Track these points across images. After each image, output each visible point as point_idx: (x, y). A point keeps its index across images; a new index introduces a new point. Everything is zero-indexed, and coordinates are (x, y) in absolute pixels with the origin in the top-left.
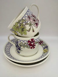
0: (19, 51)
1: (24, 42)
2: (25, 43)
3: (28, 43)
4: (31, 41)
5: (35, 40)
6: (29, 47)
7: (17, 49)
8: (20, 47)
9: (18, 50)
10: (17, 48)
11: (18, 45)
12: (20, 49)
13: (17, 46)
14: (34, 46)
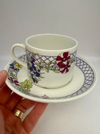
0: (37, 78)
1: (47, 59)
2: (51, 62)
3: (58, 62)
4: (62, 57)
5: (71, 56)
6: (59, 70)
7: (32, 75)
8: (39, 71)
9: (34, 77)
10: (32, 72)
11: (36, 66)
12: (38, 75)
13: (32, 68)
14: (68, 68)
